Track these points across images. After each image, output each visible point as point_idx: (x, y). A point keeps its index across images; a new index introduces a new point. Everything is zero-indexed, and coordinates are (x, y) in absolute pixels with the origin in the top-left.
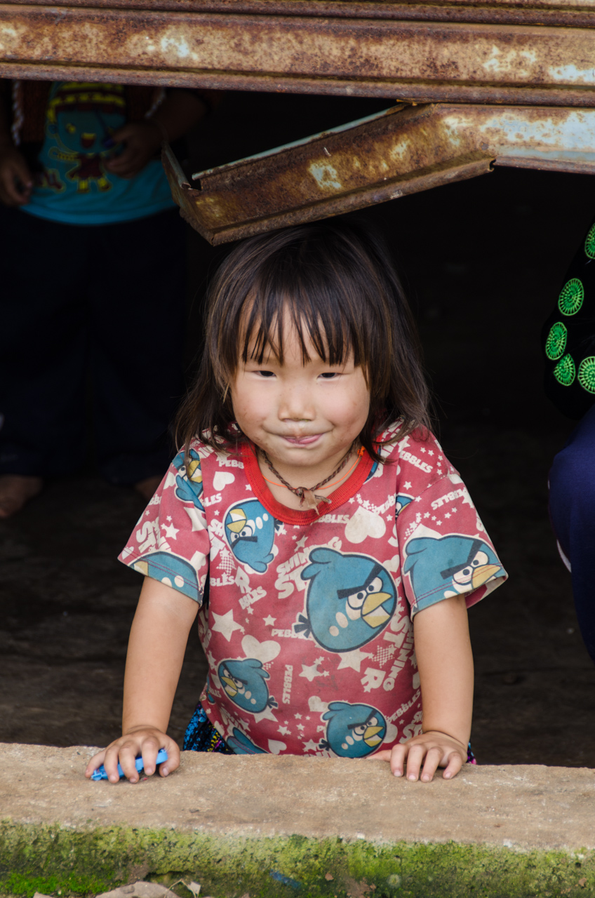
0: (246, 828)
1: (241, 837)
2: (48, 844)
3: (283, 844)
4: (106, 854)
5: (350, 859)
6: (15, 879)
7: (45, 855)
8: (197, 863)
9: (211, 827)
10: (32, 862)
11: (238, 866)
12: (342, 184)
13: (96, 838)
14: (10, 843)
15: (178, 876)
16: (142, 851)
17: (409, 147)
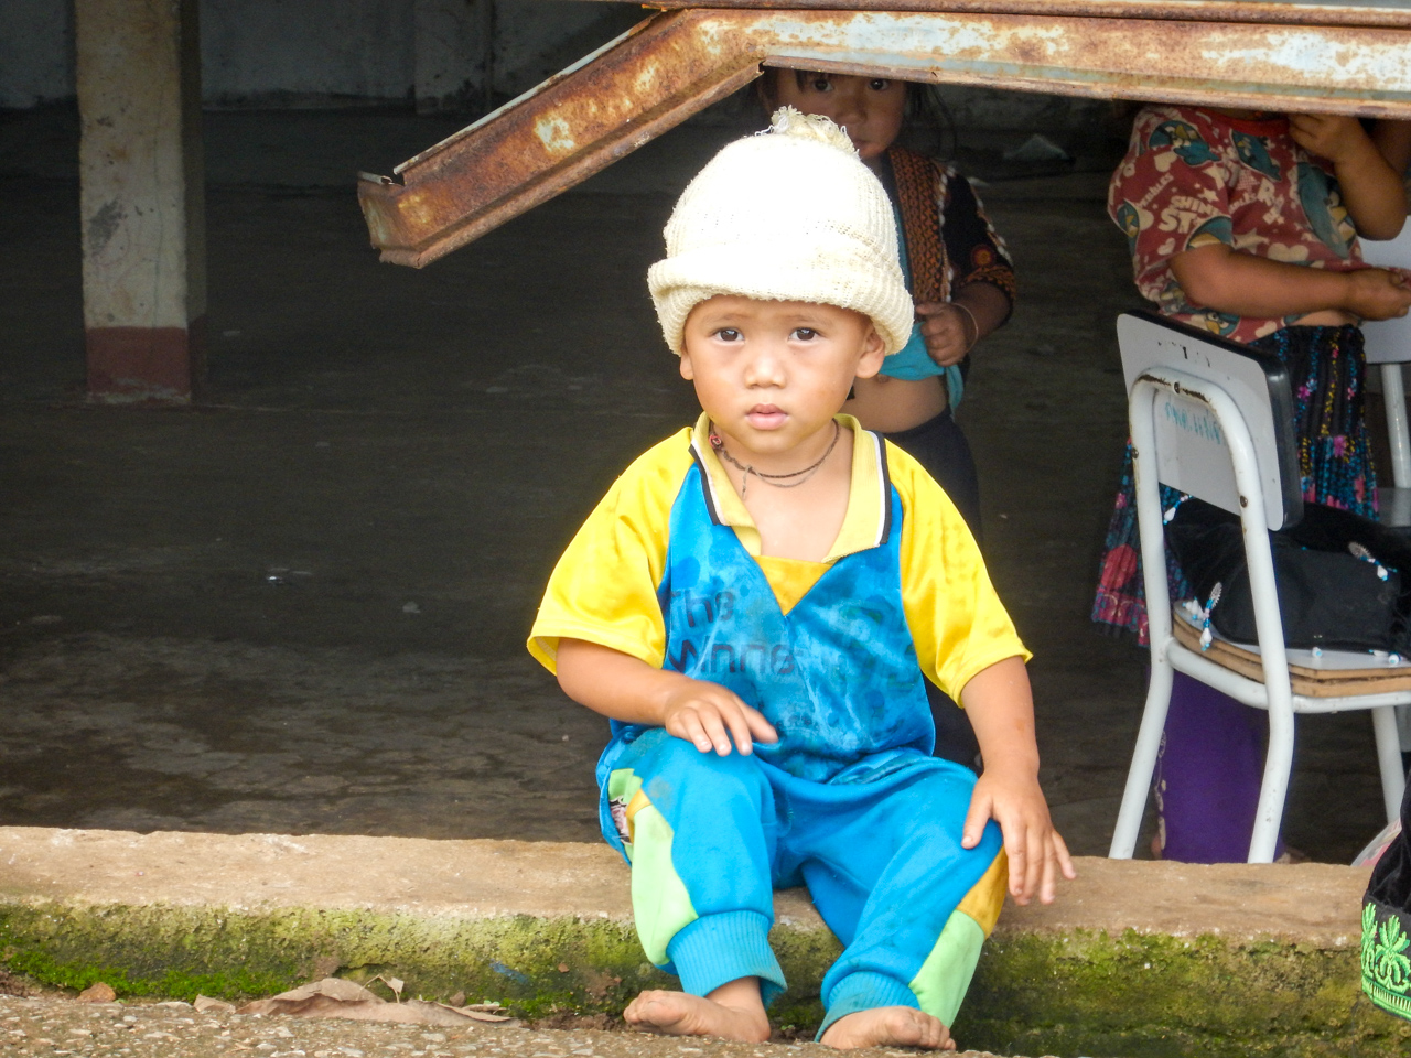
0: (460, 907)
1: (454, 918)
2: (214, 932)
3: (506, 926)
4: (286, 943)
5: (587, 942)
6: (173, 977)
7: (210, 946)
8: (399, 952)
9: (416, 906)
10: (194, 955)
11: (450, 955)
12: (575, 141)
13: (273, 924)
14: (166, 931)
15: (375, 970)
16: (331, 939)
17: (657, 71)
